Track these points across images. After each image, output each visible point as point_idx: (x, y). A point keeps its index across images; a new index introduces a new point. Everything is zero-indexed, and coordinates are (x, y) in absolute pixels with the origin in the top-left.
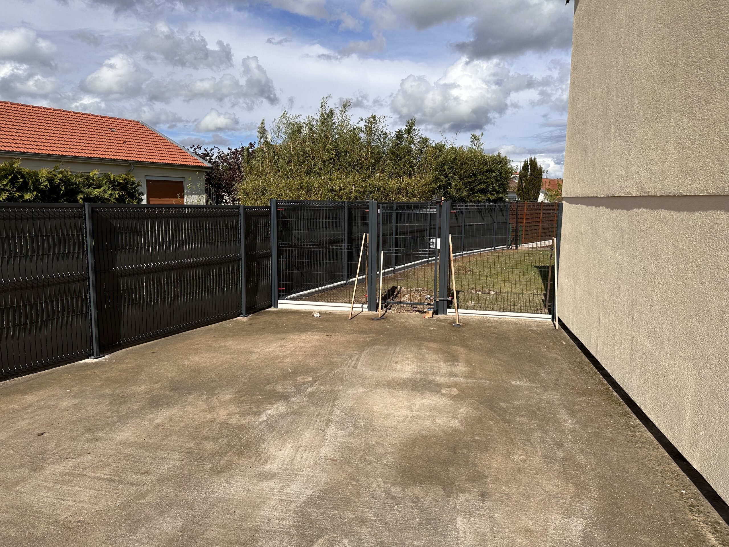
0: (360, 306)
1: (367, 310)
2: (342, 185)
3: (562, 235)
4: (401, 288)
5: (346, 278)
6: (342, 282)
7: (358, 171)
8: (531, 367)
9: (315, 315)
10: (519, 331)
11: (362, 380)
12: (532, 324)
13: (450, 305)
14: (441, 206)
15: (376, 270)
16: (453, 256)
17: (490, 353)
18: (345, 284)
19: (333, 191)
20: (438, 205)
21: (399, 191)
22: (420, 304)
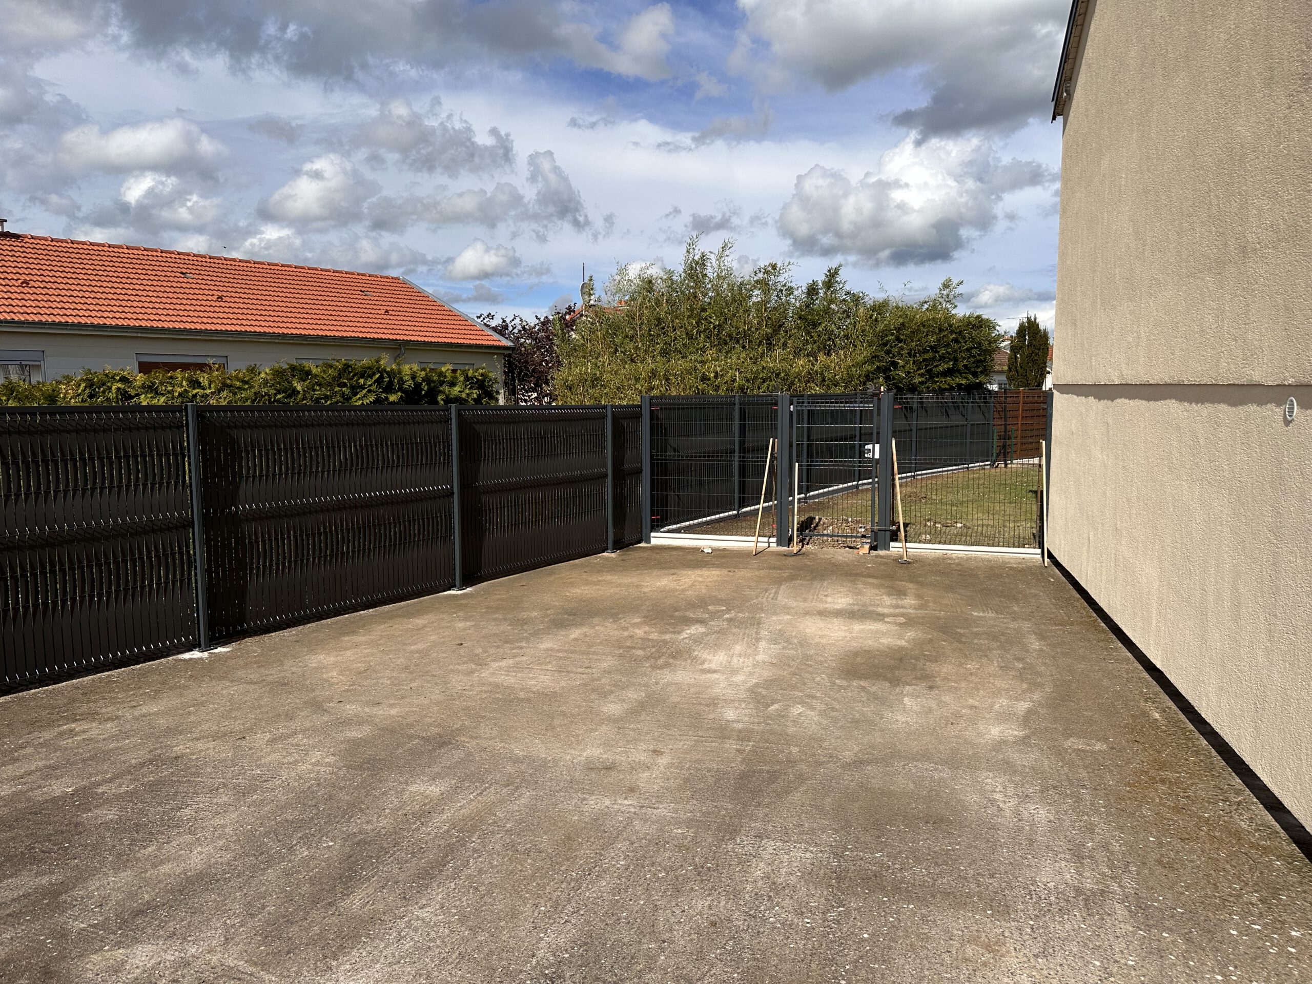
0: (766, 539)
1: (775, 545)
2: (718, 369)
3: (1053, 437)
4: (820, 519)
5: (736, 507)
6: (731, 513)
7: (744, 347)
8: (1001, 601)
9: (706, 551)
10: (991, 568)
11: (787, 609)
12: (1012, 561)
13: (894, 537)
14: (879, 399)
15: (787, 493)
16: (900, 479)
17: (950, 588)
18: (736, 515)
19: (704, 379)
20: (876, 398)
21: (810, 377)
22: (852, 537)
